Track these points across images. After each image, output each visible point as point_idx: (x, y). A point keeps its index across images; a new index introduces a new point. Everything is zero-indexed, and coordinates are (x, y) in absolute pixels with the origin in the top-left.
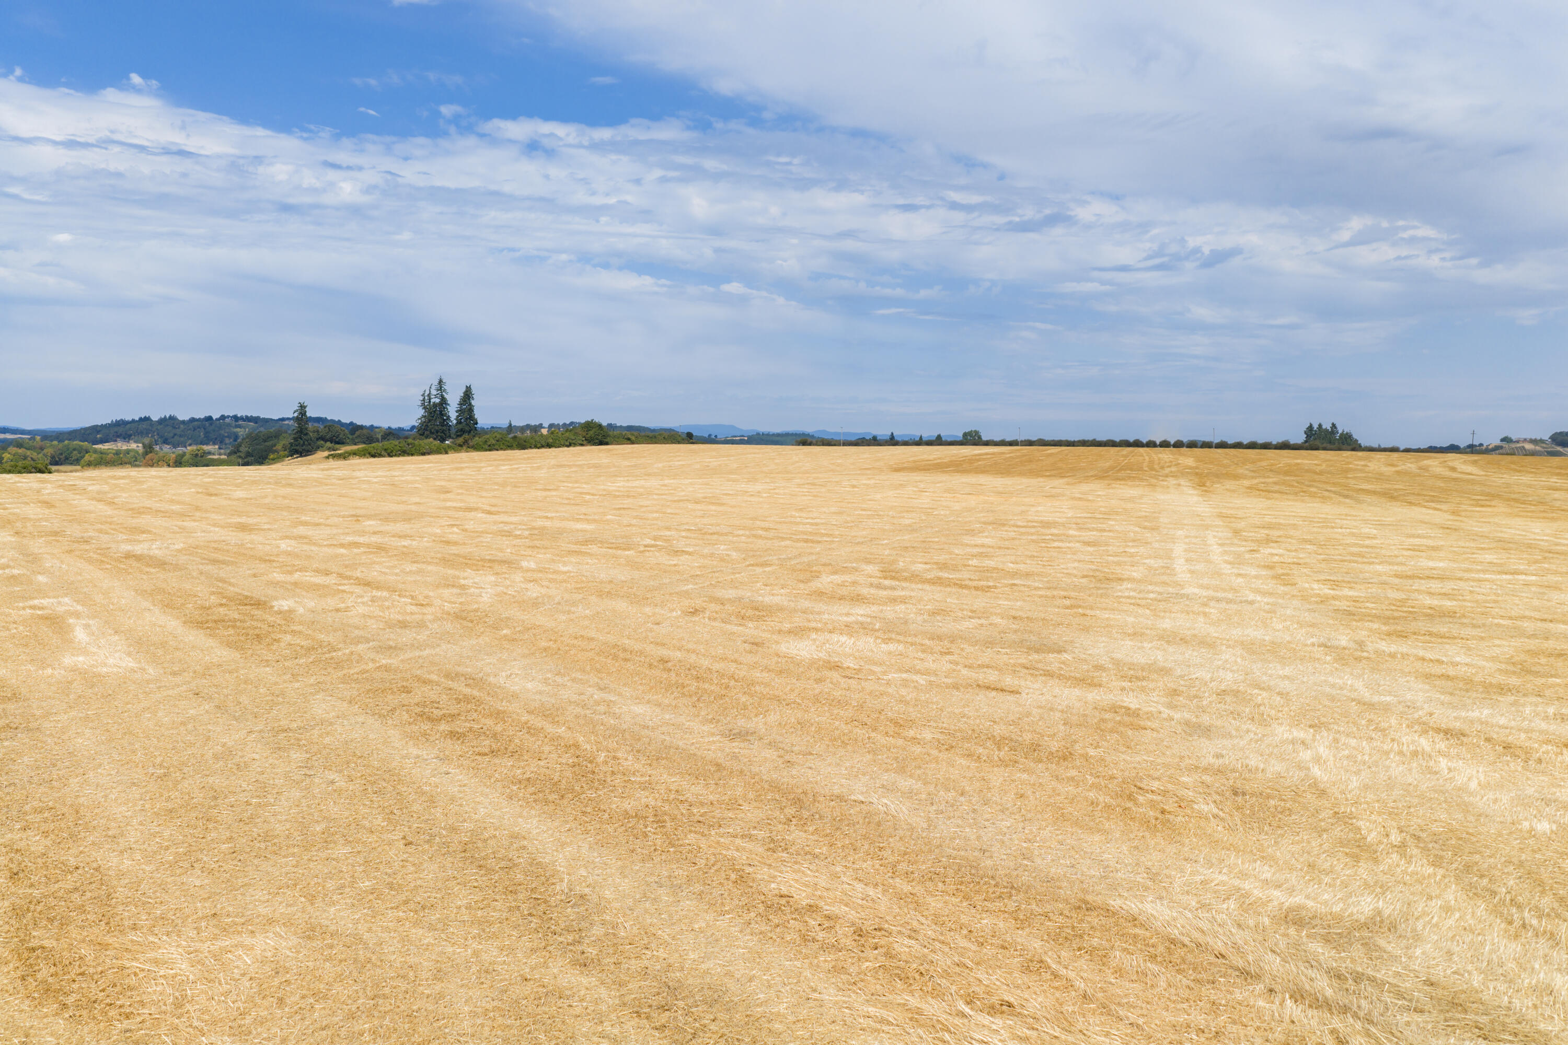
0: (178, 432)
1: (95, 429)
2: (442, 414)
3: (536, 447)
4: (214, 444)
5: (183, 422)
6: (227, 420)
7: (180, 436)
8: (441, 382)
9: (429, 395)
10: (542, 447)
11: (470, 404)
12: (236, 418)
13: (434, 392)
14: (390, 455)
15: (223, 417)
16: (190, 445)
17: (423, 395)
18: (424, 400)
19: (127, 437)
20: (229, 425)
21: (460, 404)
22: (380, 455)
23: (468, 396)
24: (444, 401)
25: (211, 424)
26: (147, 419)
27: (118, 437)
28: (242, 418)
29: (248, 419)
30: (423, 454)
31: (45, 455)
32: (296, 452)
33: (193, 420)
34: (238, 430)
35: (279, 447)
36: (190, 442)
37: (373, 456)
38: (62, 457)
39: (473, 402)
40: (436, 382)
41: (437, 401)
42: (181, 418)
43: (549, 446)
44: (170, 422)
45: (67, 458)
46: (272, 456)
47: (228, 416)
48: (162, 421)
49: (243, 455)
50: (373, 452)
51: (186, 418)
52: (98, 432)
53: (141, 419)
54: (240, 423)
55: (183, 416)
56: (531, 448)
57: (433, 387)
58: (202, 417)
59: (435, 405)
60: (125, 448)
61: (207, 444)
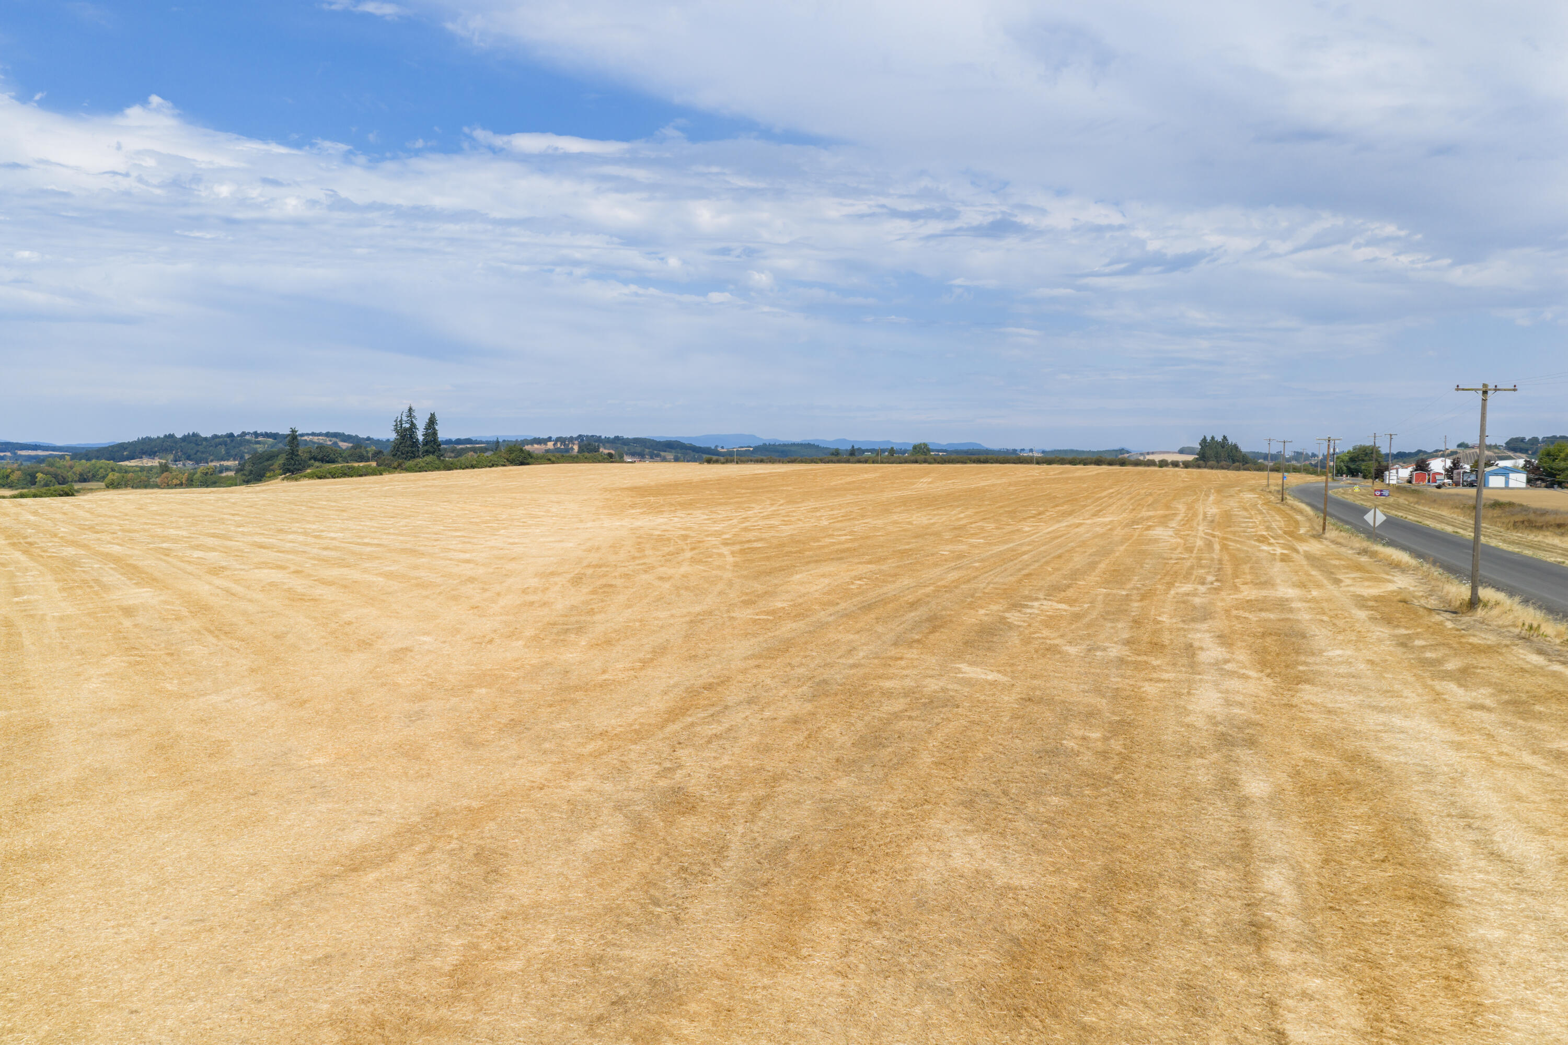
0: (200, 448)
1: (122, 447)
2: (411, 437)
3: (461, 468)
4: (235, 460)
5: (206, 439)
6: (247, 437)
7: (203, 452)
8: (410, 409)
9: (401, 421)
10: (467, 468)
11: (434, 429)
12: (256, 434)
13: (405, 419)
14: (333, 477)
15: (244, 434)
16: (212, 461)
17: (396, 421)
18: (396, 425)
19: (152, 454)
20: (249, 442)
21: (426, 429)
22: (325, 477)
23: (432, 421)
24: (413, 426)
25: (232, 441)
26: (171, 436)
27: (144, 453)
28: (262, 435)
29: (267, 435)
30: (361, 476)
31: (74, 473)
32: (289, 470)
33: (215, 437)
34: (258, 446)
35: (276, 466)
36: (212, 457)
37: (320, 478)
38: (90, 475)
39: (437, 427)
40: (406, 410)
41: (408, 426)
42: (203, 435)
43: (473, 467)
44: (193, 439)
45: (94, 476)
46: (268, 475)
47: (249, 433)
48: (185, 438)
49: (246, 473)
50: (319, 475)
51: (209, 435)
52: (125, 449)
53: (165, 436)
54: (260, 439)
55: (206, 433)
56: (456, 469)
57: (404, 414)
58: (224, 433)
59: (406, 430)
60: (150, 464)
61: (228, 460)
